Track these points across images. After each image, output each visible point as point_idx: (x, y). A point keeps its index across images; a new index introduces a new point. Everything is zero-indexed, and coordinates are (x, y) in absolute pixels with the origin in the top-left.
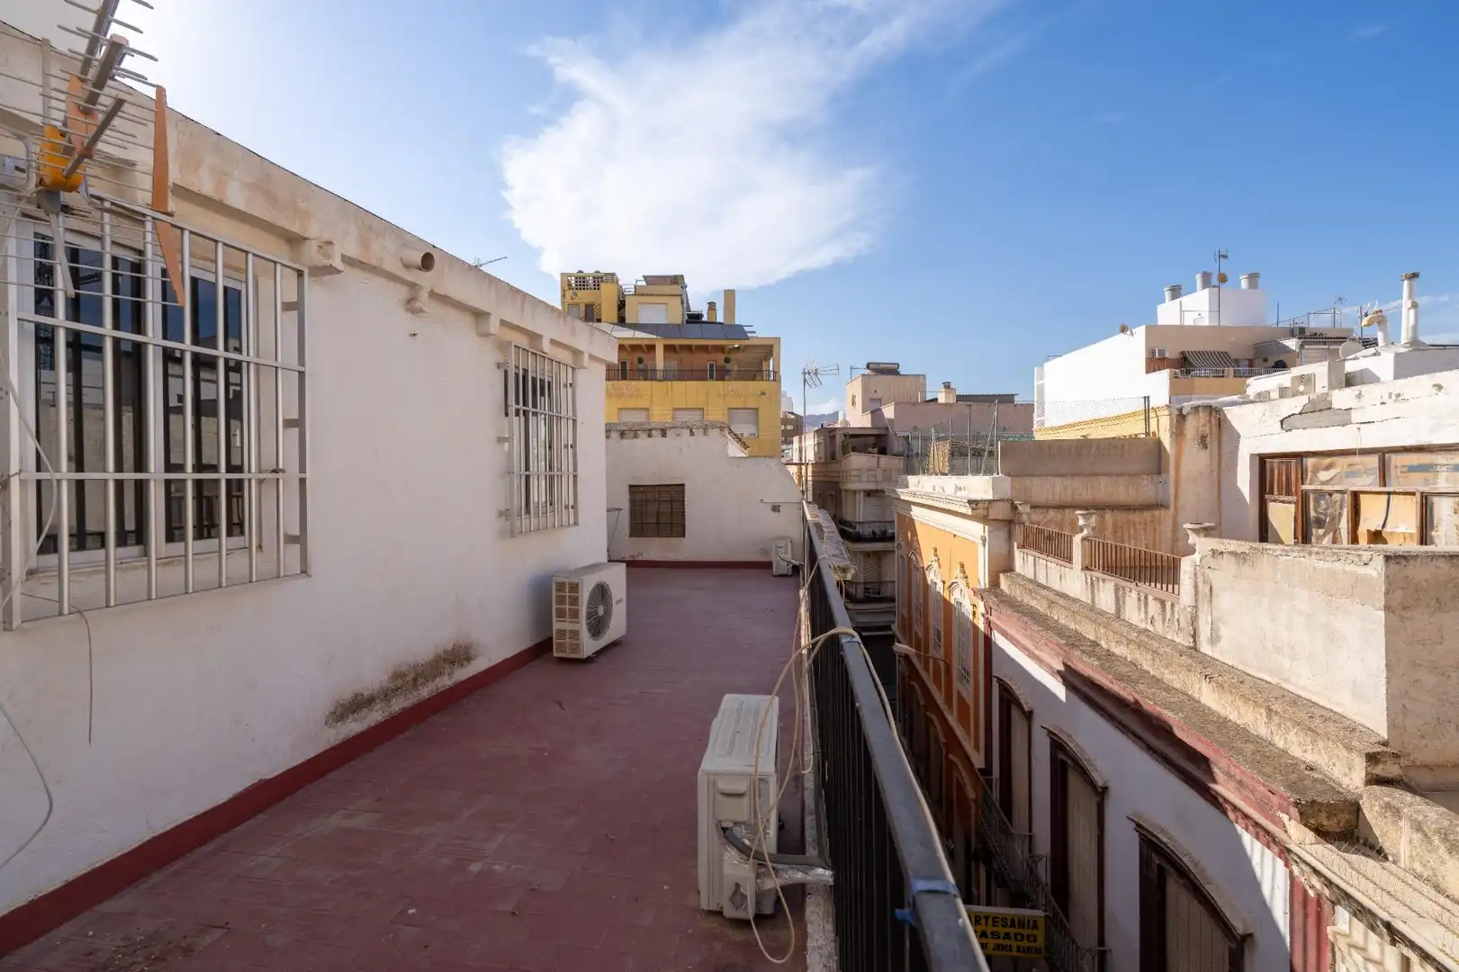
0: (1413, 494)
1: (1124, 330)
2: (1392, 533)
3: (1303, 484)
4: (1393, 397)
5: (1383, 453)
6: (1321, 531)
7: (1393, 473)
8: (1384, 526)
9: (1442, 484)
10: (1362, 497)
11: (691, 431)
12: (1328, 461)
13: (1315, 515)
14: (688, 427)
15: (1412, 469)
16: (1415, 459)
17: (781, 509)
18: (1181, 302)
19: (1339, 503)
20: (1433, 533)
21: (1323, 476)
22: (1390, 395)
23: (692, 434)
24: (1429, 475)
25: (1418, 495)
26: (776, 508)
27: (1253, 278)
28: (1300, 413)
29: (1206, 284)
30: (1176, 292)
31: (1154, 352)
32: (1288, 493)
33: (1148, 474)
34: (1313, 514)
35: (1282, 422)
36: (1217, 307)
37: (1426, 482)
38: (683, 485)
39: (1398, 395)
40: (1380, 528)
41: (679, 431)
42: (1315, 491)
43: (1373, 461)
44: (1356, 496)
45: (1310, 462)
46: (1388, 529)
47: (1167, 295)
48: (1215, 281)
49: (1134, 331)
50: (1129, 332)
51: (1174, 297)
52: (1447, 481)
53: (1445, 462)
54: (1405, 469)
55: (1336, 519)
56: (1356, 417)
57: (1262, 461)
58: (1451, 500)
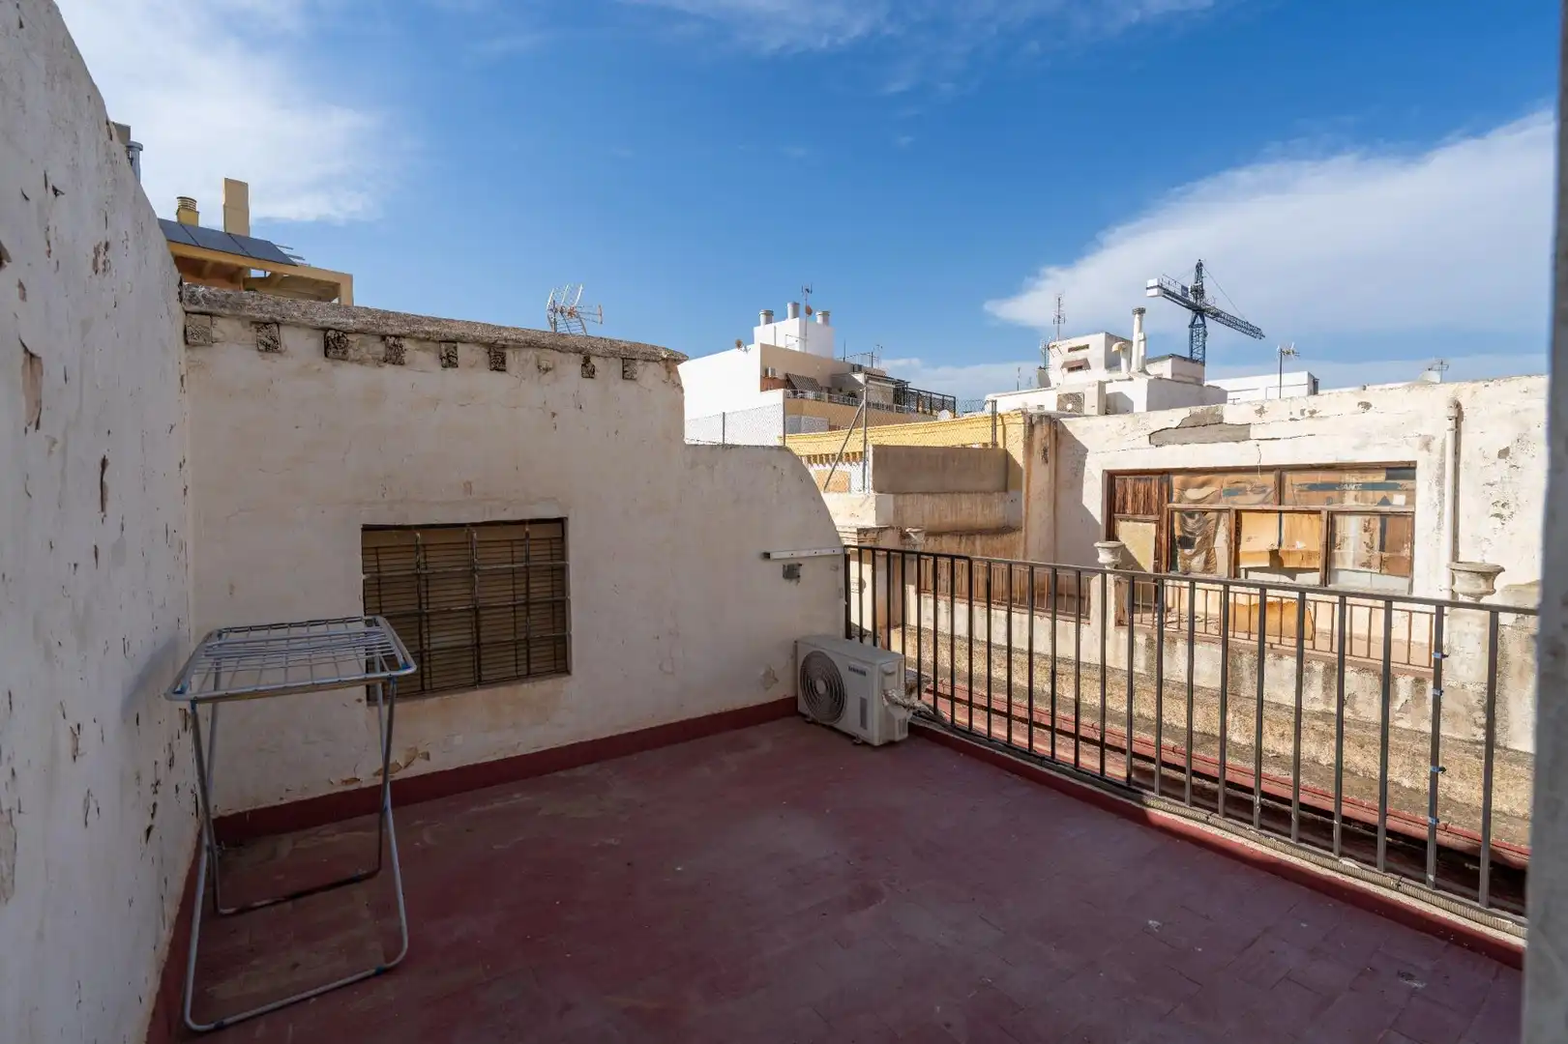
0: (1318, 512)
1: (739, 345)
2: (1288, 552)
3: (1169, 502)
4: (1307, 414)
5: (1280, 471)
6: (1187, 551)
7: (1288, 491)
8: (1280, 544)
9: (1350, 502)
10: (1244, 515)
11: (587, 360)
12: (1202, 478)
13: (1181, 534)
14: (578, 351)
15: (1313, 487)
16: (1320, 477)
17: (802, 571)
18: (775, 328)
19: (1214, 522)
20: (1336, 551)
21: (1192, 494)
22: (1302, 412)
23: (589, 371)
24: (1334, 494)
25: (1324, 514)
26: (791, 572)
27: (825, 315)
28: (1177, 428)
29: (796, 315)
30: (770, 317)
31: (767, 371)
32: (1148, 511)
33: (999, 491)
34: (1178, 533)
35: (1150, 436)
36: (804, 337)
37: (1329, 501)
38: (561, 522)
39: (1313, 412)
40: (1276, 547)
41: (548, 358)
42: (1181, 511)
43: (1270, 479)
44: (1238, 513)
45: (1177, 480)
46: (1284, 547)
47: (762, 318)
48: (802, 310)
49: (748, 347)
50: (743, 348)
51: (768, 321)
52: (1356, 499)
53: (1354, 480)
54: (1305, 488)
55: (1209, 539)
56: (1255, 433)
57: (1111, 477)
58: (1360, 518)
